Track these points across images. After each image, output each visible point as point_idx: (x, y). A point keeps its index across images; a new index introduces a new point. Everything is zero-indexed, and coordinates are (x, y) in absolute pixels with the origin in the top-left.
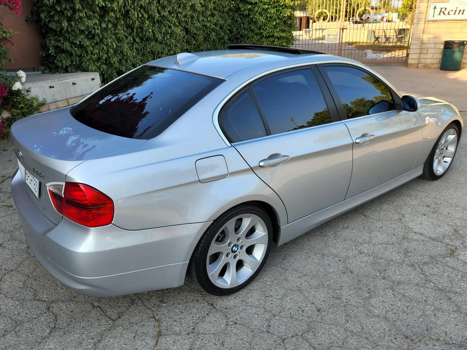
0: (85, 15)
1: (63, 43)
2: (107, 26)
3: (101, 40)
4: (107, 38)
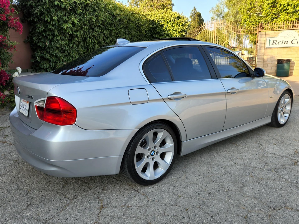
0: (60, 38)
1: (45, 55)
2: (73, 46)
3: (69, 54)
4: (72, 53)
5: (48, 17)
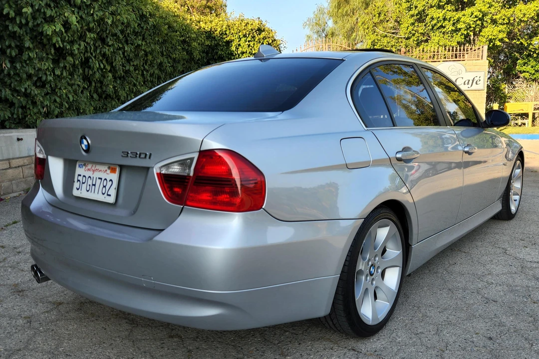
0: (35, 56)
2: (62, 74)
3: (53, 91)
4: (60, 89)
5: (10, 7)
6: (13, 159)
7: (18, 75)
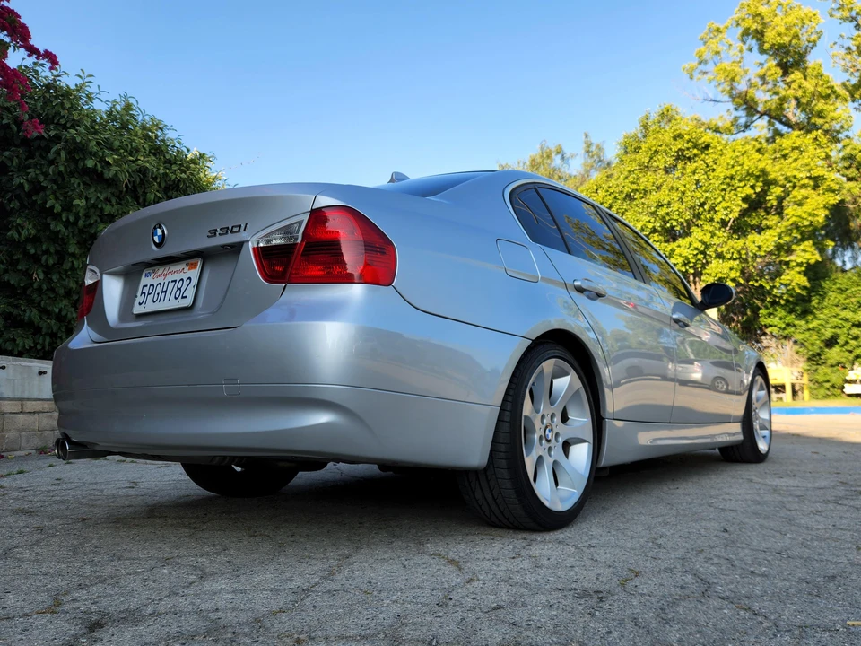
5: (56, 199)
6: (28, 399)
7: (53, 290)
